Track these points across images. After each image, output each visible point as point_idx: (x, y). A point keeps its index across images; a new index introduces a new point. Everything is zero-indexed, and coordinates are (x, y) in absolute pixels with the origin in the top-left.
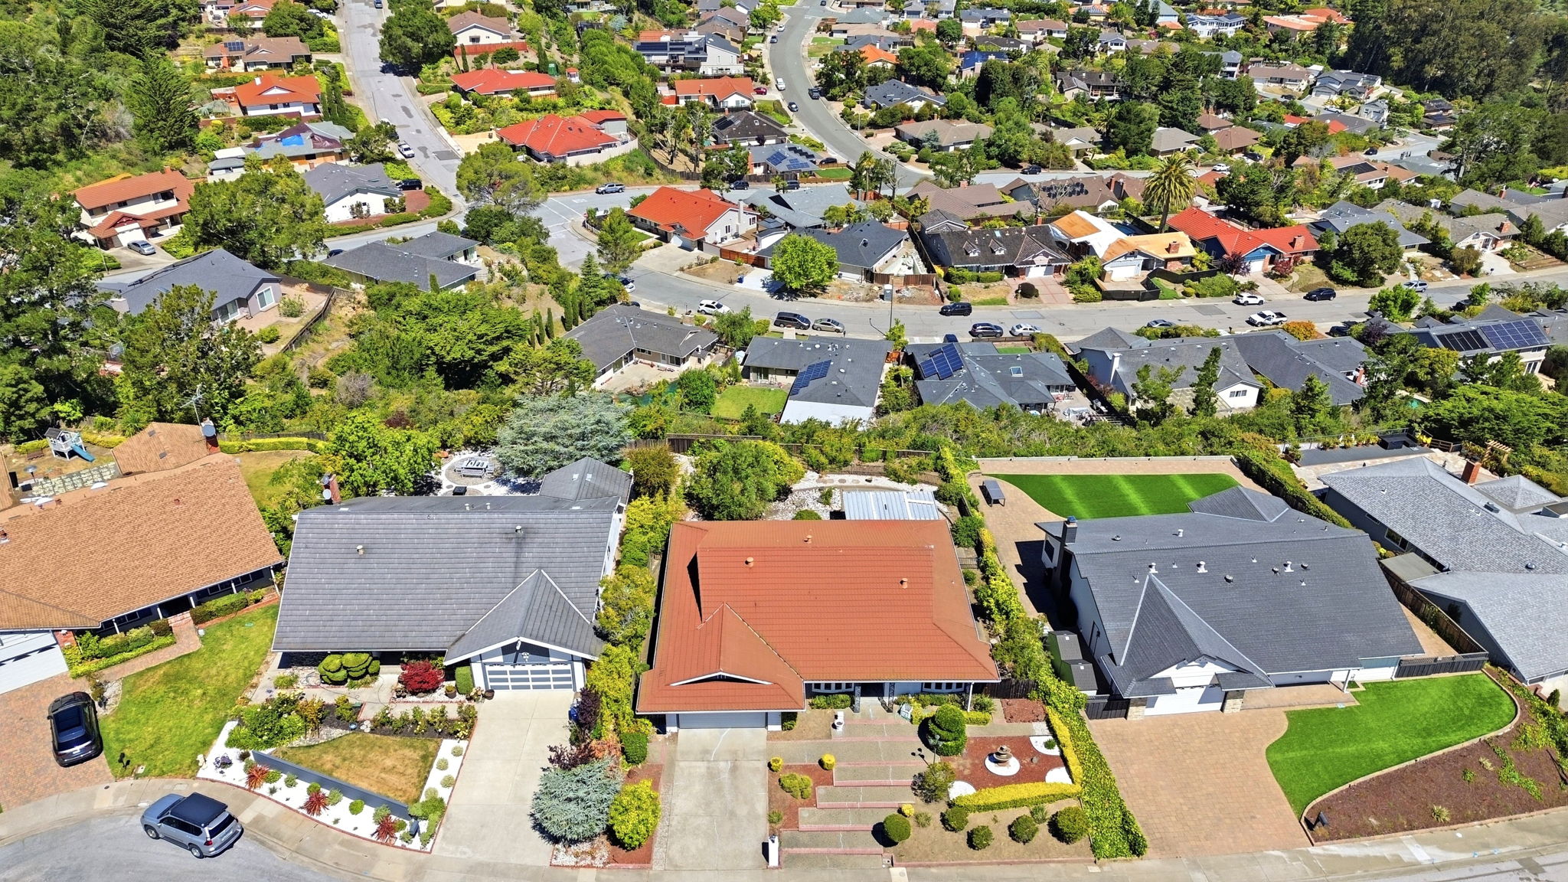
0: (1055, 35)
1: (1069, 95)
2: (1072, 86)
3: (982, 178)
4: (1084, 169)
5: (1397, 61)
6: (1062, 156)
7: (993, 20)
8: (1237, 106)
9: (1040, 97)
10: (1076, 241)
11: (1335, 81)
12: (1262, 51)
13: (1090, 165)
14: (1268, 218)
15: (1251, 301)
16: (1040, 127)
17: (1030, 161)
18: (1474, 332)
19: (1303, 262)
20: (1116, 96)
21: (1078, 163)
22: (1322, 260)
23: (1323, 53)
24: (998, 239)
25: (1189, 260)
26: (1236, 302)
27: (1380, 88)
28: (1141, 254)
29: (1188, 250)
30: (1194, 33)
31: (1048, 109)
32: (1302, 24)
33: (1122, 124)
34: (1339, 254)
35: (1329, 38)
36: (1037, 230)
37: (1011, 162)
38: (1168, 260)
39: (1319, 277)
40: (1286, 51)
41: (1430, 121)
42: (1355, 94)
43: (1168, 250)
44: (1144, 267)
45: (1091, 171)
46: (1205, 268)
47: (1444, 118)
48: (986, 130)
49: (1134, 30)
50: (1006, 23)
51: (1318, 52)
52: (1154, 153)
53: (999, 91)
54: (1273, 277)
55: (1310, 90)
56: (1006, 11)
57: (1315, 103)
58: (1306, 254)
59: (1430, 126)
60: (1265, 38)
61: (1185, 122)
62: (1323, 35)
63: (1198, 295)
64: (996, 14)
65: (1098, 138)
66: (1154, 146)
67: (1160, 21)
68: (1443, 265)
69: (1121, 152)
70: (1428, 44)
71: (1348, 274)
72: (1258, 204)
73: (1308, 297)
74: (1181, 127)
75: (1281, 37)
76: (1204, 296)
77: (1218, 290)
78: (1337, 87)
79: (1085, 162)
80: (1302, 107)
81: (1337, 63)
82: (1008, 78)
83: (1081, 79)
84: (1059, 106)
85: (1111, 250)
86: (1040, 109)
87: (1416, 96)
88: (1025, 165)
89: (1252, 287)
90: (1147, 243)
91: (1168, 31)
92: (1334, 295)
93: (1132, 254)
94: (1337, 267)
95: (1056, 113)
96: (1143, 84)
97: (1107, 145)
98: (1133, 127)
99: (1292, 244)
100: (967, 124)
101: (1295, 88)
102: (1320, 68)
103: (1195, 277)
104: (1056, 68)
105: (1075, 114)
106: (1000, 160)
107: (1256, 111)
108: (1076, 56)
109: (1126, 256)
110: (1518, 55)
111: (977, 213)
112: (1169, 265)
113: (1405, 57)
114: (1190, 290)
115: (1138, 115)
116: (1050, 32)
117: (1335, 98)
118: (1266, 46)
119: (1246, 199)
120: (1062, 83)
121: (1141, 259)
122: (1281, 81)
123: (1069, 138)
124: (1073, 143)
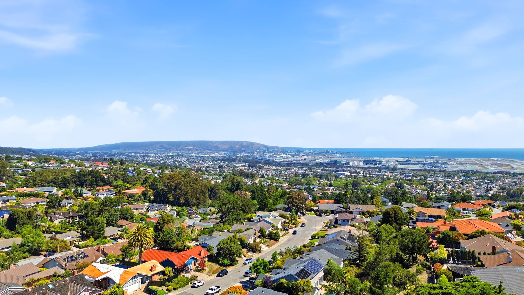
0: (40, 203)
1: (56, 222)
2: (57, 218)
3: (21, 263)
4: (76, 249)
5: (171, 199)
6: (64, 245)
7: (8, 201)
8: (128, 218)
9: (43, 224)
10: (99, 278)
11: (155, 207)
12: (126, 201)
13: (78, 247)
14: (180, 247)
15: (200, 284)
16: (48, 235)
17: (47, 251)
18: (303, 269)
19: (205, 262)
20: (78, 220)
21: (72, 247)
22: (211, 258)
23: (146, 199)
24: (52, 289)
25: (163, 273)
26: (193, 287)
27: (169, 208)
28: (139, 275)
29: (160, 268)
30: (100, 198)
31: (48, 228)
32: (137, 191)
33: (90, 227)
34: (219, 254)
35: (147, 194)
36: (76, 278)
37: (36, 252)
38: (153, 275)
39: (215, 266)
40: (133, 200)
41: (190, 214)
42: (163, 210)
43: (151, 270)
44: (142, 283)
45: (79, 249)
46: (172, 275)
47: (193, 213)
48: (18, 240)
49: (74, 199)
50: (15, 201)
51: (145, 199)
52: (106, 237)
53: (21, 223)
54: (199, 271)
55: (148, 210)
56: (14, 197)
57: (151, 214)
58: (205, 258)
59: (190, 216)
60: (125, 197)
61: (114, 224)
62: (145, 194)
63: (174, 289)
64: (9, 198)
65: (79, 235)
66: (105, 235)
67: (84, 195)
68: (249, 251)
69: (92, 239)
70: (178, 192)
71: (226, 262)
72: (174, 242)
73: (219, 276)
74: (113, 226)
75: (131, 196)
76: (178, 288)
77: (182, 284)
78: (156, 208)
79: (75, 246)
80: (149, 216)
81: (153, 202)
82: (25, 217)
83: (61, 215)
84: (53, 227)
85: (122, 278)
86: (44, 229)
87: (180, 208)
88: (44, 253)
89: (195, 277)
90: (139, 269)
91: (89, 198)
92: (227, 272)
93: (135, 277)
94: (221, 260)
95: (52, 229)
96: (91, 212)
97: (84, 237)
98: (96, 227)
99: (200, 254)
100: (5, 239)
101: (143, 211)
102: (148, 204)
103: (170, 280)
104: (46, 213)
105: (62, 229)
106: (30, 253)
107: (135, 218)
108: (55, 208)
109: (132, 279)
110: (203, 193)
111: (28, 279)
112: (153, 278)
113: (173, 197)
114: (169, 288)
115: (96, 222)
116: (38, 203)
117: (157, 212)
118: (126, 199)
119: (168, 240)
120: (51, 218)
121: (140, 278)
122: (137, 209)
123: (66, 237)
124: (68, 239)
